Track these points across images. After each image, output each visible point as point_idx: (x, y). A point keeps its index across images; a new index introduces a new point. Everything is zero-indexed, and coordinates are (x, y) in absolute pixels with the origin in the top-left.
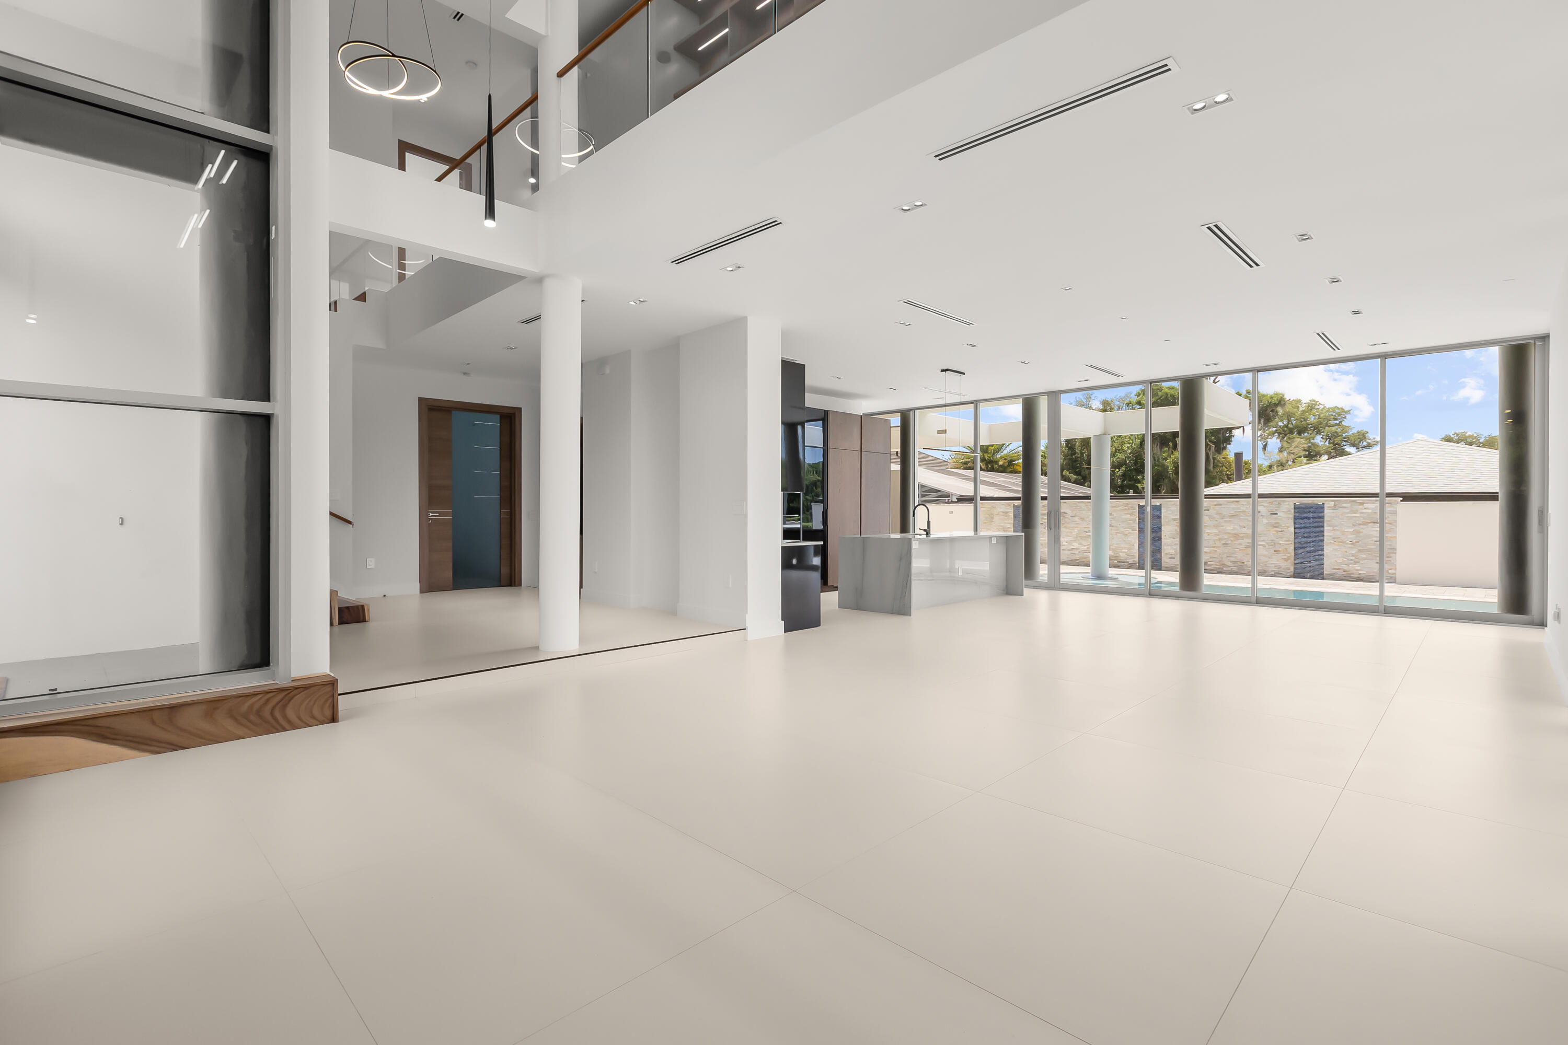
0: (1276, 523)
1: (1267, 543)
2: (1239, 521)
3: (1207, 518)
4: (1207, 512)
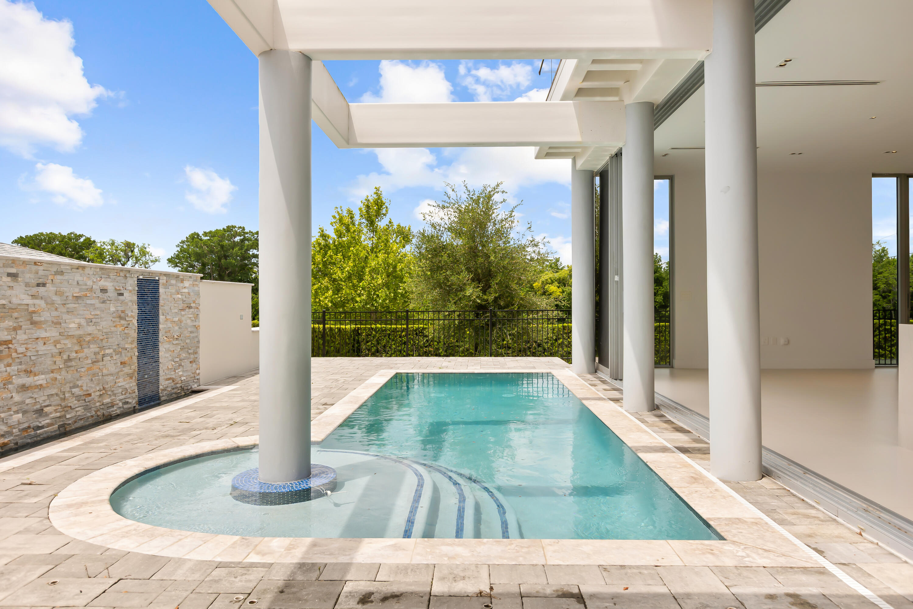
0: (123, 311)
2: (84, 309)
3: (42, 303)
4: (41, 289)
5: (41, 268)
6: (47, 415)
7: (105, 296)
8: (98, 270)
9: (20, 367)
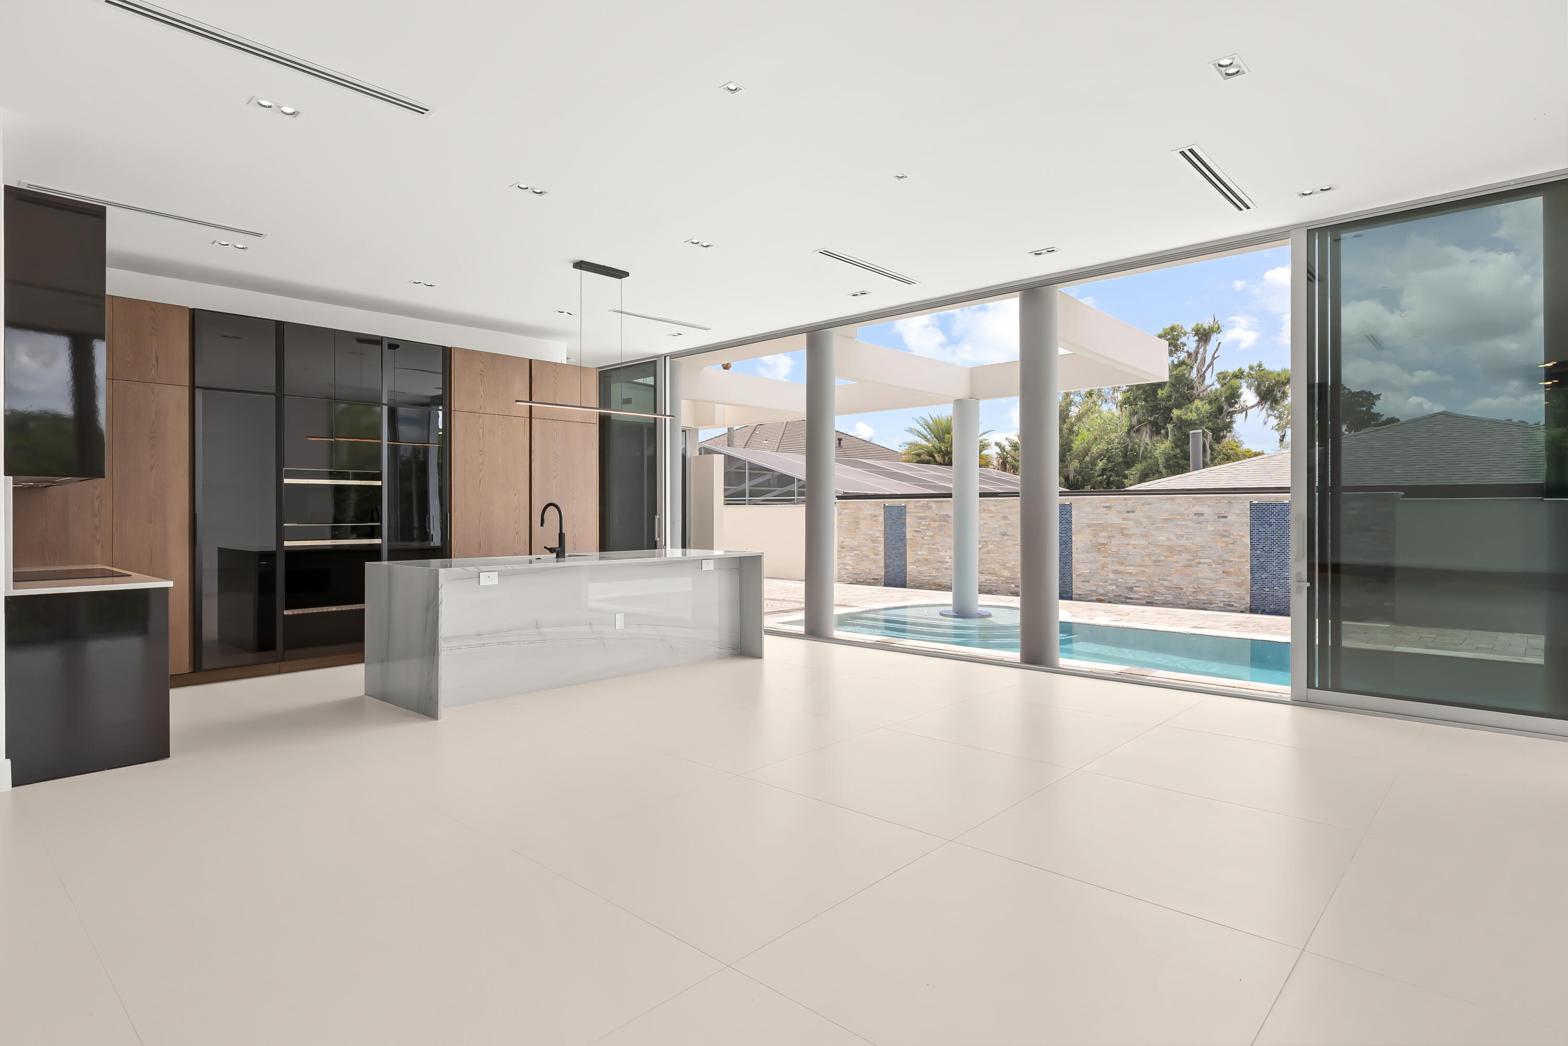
0: (1226, 531)
1: (1214, 561)
2: (1175, 527)
3: (1132, 523)
4: (1131, 515)
5: (1130, 502)
6: (1136, 592)
7: (1201, 519)
8: (1191, 499)
9: (1113, 559)
